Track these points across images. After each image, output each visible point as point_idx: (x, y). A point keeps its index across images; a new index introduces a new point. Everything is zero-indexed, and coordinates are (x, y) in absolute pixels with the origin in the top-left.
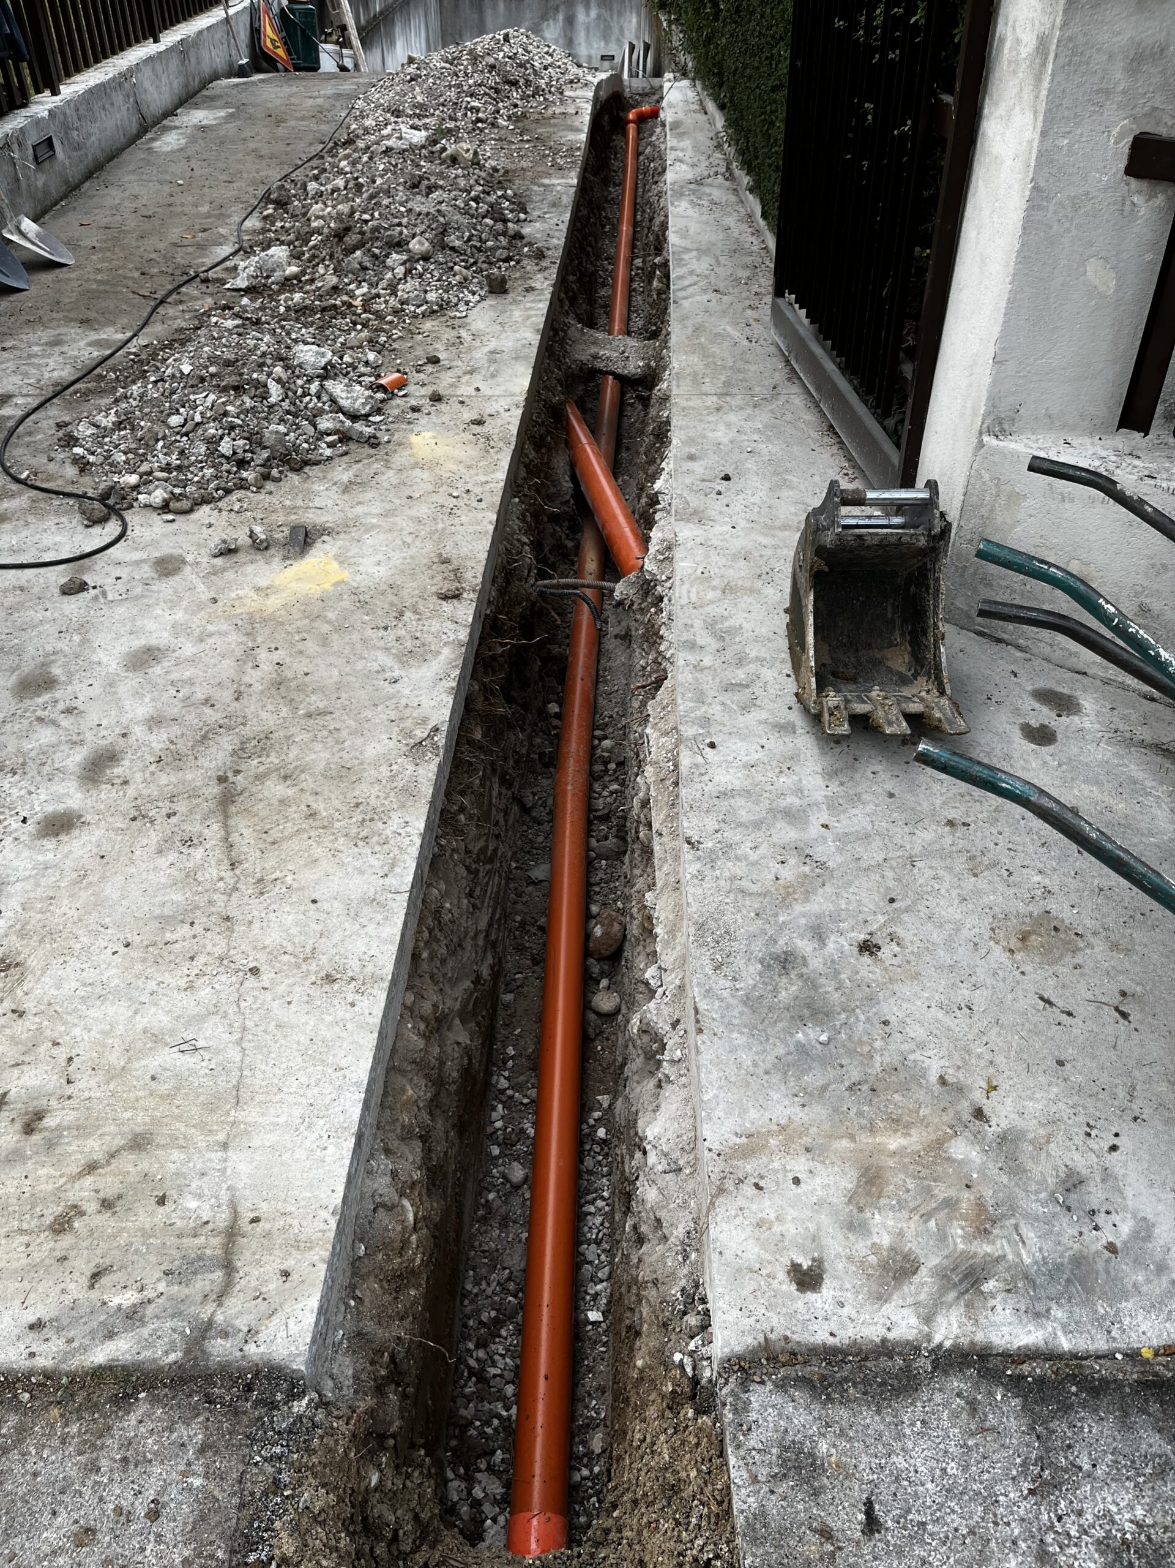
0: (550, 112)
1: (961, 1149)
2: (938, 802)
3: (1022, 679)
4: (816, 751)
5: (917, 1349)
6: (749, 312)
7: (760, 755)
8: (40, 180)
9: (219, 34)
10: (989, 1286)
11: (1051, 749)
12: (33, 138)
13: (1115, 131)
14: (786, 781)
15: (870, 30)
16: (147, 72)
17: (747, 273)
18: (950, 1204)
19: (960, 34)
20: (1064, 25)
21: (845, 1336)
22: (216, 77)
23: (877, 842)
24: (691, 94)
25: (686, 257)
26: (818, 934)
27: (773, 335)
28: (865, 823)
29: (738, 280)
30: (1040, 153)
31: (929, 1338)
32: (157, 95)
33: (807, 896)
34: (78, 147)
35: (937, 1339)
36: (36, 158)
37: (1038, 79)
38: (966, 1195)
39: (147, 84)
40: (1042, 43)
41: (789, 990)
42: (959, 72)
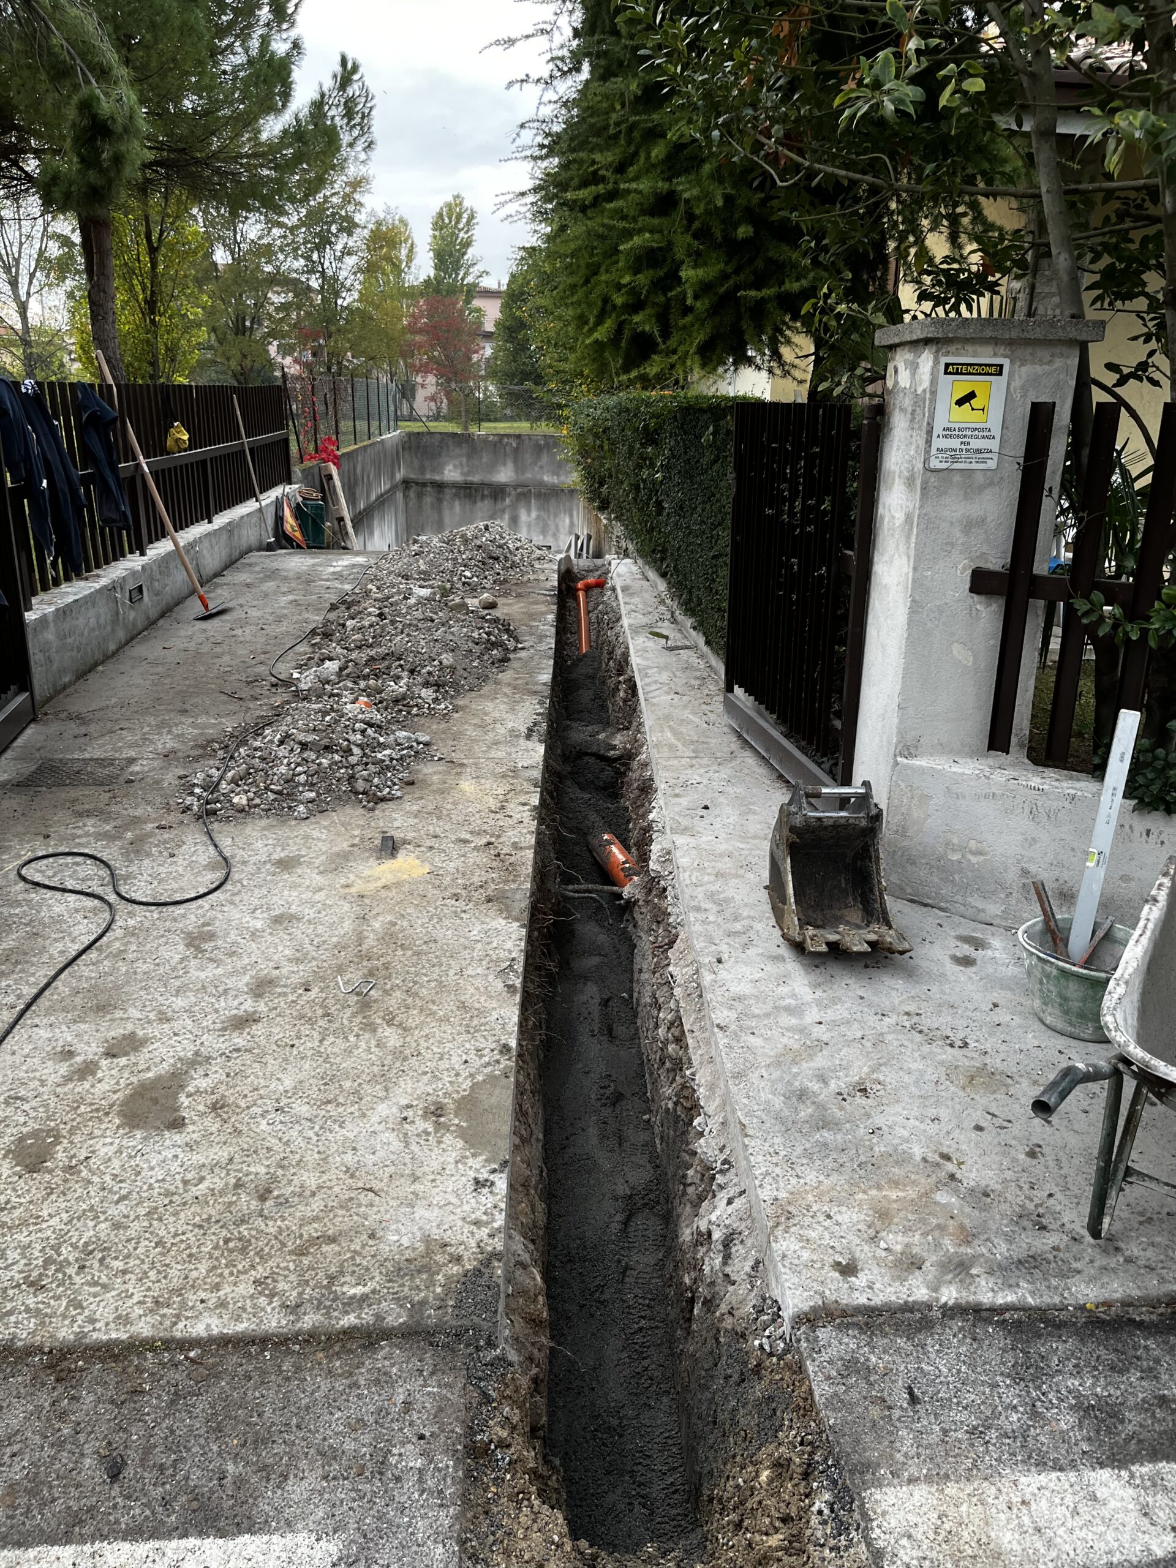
0: (525, 578)
1: (942, 1197)
2: (896, 1002)
3: (946, 927)
4: (802, 972)
5: (930, 1307)
6: (704, 707)
7: (761, 974)
8: (132, 615)
9: (254, 519)
10: (974, 1271)
11: (974, 969)
12: (131, 585)
13: (960, 567)
14: (784, 990)
15: (792, 514)
16: (206, 544)
17: (697, 682)
18: (941, 1228)
19: (854, 514)
20: (921, 507)
21: (878, 1300)
22: (249, 550)
23: (856, 1025)
24: (634, 569)
25: (649, 671)
26: (823, 1080)
27: (726, 719)
28: (846, 1014)
29: (693, 687)
30: (914, 581)
31: (937, 1300)
32: (211, 560)
33: (811, 1057)
34: (157, 594)
35: (943, 1300)
36: (131, 600)
37: (908, 538)
38: (951, 1222)
39: (205, 552)
40: (909, 518)
41: (806, 1111)
42: (856, 537)
